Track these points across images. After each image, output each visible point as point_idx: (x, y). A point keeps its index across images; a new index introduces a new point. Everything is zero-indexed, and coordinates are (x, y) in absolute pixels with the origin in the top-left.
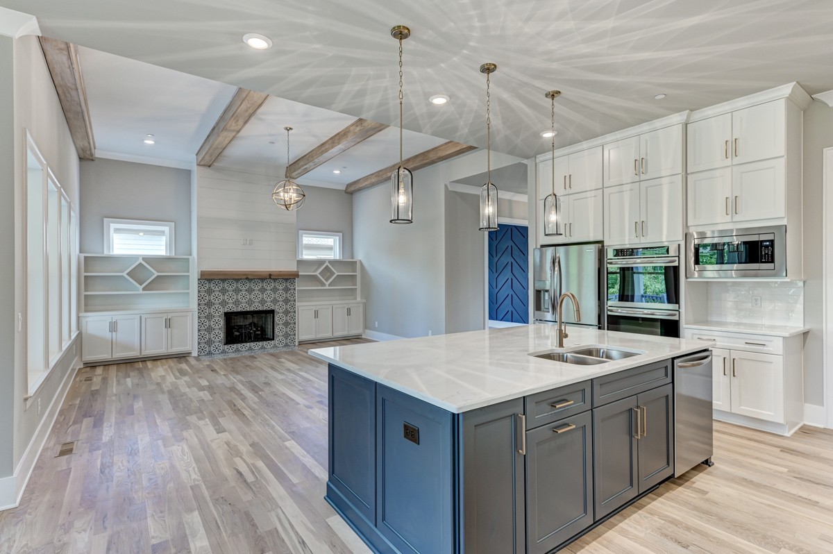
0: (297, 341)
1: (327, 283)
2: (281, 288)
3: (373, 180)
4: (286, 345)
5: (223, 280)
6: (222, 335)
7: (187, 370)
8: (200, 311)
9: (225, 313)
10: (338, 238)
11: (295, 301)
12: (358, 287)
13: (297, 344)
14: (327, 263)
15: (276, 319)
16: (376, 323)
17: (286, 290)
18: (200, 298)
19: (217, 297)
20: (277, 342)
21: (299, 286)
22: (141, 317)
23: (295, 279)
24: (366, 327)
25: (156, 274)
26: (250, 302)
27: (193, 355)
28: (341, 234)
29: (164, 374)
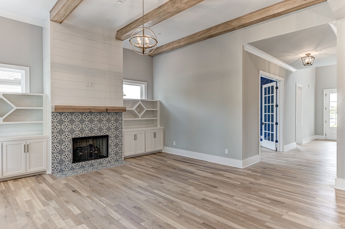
0: (123, 157)
1: (140, 116)
2: (113, 119)
3: (175, 46)
4: (117, 160)
5: (72, 113)
6: (71, 156)
7: (49, 191)
8: (54, 137)
9: (73, 139)
10: (144, 85)
11: (122, 128)
12: (158, 118)
13: (123, 159)
14: (140, 102)
15: (110, 142)
16: (174, 142)
17: (116, 120)
18: (54, 127)
19: (67, 126)
20: (110, 159)
21: (125, 118)
22: (2, 144)
23: (122, 112)
24: (165, 145)
25: (15, 108)
26: (91, 130)
27: (47, 173)
28: (146, 83)
29: (29, 199)
